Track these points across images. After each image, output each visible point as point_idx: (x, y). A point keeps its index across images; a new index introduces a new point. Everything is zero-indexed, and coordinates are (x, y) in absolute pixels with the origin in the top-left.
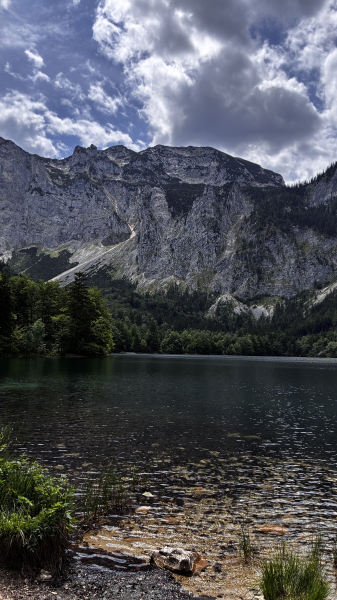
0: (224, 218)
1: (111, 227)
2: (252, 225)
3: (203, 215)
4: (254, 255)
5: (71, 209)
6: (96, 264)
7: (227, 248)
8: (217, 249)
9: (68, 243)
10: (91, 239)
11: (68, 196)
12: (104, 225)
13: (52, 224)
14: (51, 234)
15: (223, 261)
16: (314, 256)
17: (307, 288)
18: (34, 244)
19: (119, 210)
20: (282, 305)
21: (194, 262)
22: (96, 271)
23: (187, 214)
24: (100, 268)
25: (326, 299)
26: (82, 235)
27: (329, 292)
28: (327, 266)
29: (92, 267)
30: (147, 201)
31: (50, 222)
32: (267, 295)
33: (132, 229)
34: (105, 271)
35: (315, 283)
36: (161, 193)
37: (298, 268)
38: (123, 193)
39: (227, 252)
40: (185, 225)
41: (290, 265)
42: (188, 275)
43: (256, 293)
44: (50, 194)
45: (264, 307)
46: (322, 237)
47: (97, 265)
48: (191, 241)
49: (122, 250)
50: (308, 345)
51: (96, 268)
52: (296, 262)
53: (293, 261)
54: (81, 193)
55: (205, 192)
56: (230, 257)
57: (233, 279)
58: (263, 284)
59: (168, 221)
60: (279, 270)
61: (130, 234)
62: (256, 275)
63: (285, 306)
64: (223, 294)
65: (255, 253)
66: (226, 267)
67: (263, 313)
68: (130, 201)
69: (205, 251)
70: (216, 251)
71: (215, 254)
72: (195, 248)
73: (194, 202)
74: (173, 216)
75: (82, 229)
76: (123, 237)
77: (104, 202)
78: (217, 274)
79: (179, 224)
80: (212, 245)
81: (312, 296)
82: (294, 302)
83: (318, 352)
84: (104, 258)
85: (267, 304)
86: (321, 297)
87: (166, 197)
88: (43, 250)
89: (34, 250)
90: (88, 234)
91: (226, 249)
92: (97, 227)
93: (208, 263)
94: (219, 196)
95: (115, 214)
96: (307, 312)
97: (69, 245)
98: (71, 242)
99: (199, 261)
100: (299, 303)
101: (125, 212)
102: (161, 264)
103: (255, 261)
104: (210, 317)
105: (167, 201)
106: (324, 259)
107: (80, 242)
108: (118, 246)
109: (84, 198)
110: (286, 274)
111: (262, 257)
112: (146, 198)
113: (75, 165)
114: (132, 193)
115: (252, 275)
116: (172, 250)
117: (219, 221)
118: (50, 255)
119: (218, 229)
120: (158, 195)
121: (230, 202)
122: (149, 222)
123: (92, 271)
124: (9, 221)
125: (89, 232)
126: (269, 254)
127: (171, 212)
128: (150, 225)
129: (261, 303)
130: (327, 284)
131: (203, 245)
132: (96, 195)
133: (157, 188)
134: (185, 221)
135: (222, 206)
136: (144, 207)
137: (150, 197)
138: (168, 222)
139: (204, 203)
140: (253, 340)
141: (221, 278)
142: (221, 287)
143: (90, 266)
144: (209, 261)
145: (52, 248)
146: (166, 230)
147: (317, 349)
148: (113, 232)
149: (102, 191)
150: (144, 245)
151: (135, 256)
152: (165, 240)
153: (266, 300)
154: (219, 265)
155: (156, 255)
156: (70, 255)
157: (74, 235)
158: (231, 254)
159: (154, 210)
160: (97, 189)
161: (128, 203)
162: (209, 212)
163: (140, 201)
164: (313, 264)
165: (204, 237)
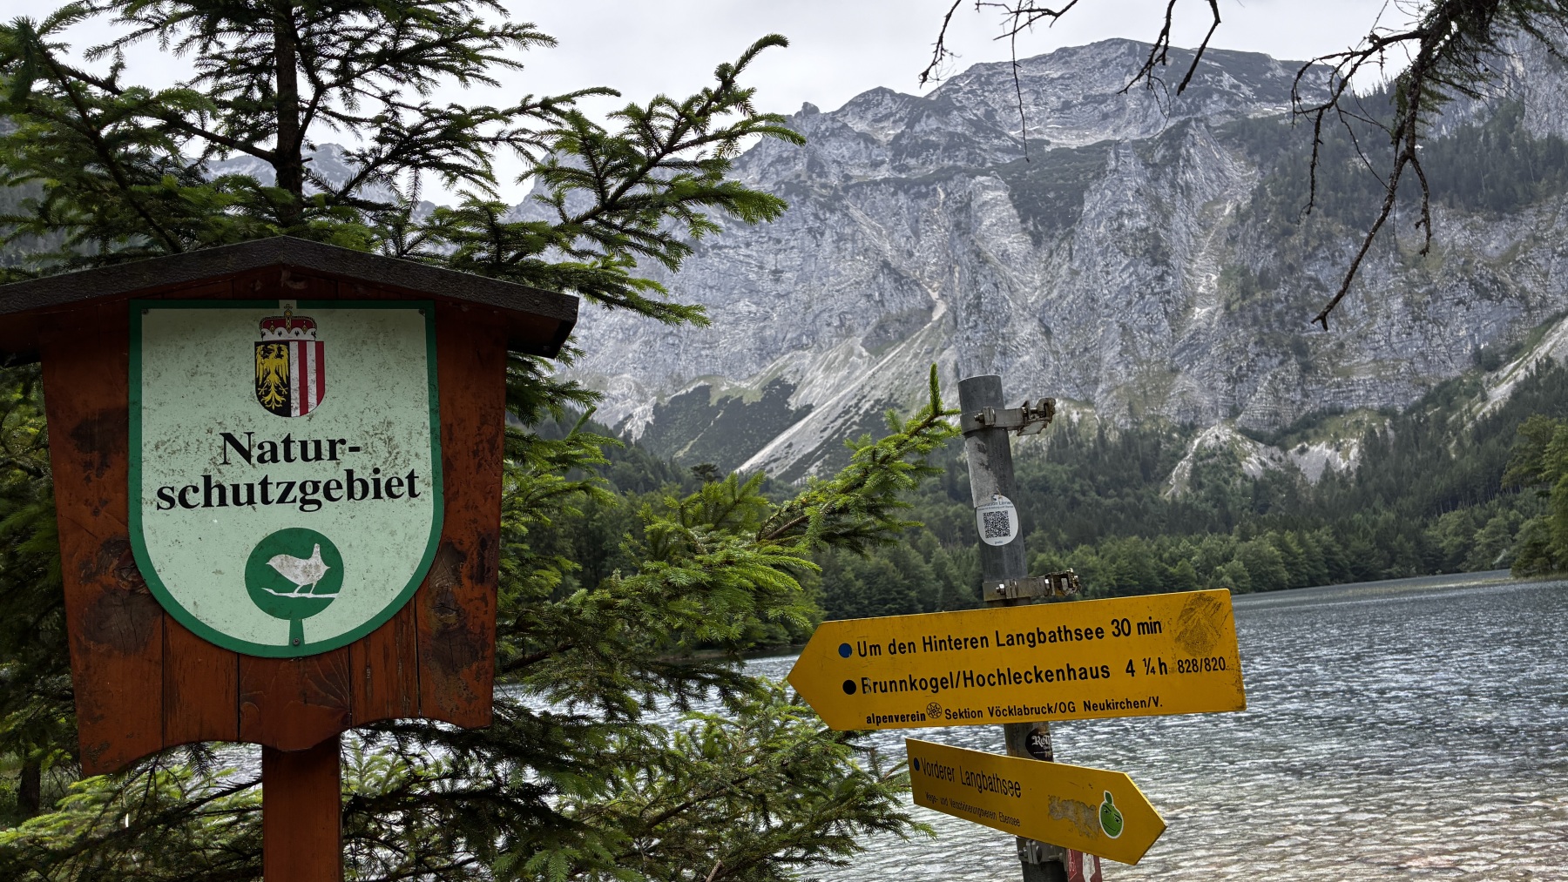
0: (1176, 221)
1: (882, 302)
2: (1259, 226)
3: (1115, 225)
4: (1278, 307)
5: (777, 274)
6: (855, 401)
7: (1198, 300)
8: (1169, 310)
9: (780, 362)
10: (834, 340)
11: (765, 246)
12: (863, 300)
13: (736, 322)
14: (739, 347)
15: (1192, 337)
16: (1462, 280)
17: (1455, 373)
18: (700, 378)
19: (894, 253)
20: (1384, 432)
21: (1110, 355)
22: (857, 419)
23: (1073, 231)
24: (867, 411)
25: (1516, 395)
26: (813, 335)
27: (1521, 374)
28: (1506, 301)
29: (846, 412)
30: (962, 217)
31: (731, 319)
32: (1335, 412)
33: (935, 296)
34: (879, 415)
35: (1477, 355)
36: (996, 188)
37: (1414, 320)
38: (900, 208)
39: (1200, 312)
40: (1071, 259)
41: (1388, 317)
42: (1100, 390)
43: (1299, 410)
44: (720, 248)
45: (1329, 447)
46: (1478, 219)
47: (857, 405)
48: (1093, 300)
49: (916, 355)
50: (1460, 539)
51: (857, 413)
52: (1406, 304)
53: (1397, 304)
54: (794, 231)
55: (1113, 164)
56: (1209, 324)
57: (1228, 381)
58: (1318, 382)
59: (1025, 257)
60: (1360, 337)
61: (931, 307)
62: (1293, 361)
63: (1391, 433)
64: (1206, 429)
65: (1278, 301)
66: (1202, 353)
67: (1328, 462)
68: (921, 225)
69: (1137, 319)
70: (1166, 313)
71: (1165, 323)
72: (1110, 316)
73: (1086, 195)
74: (1037, 241)
75: (809, 319)
76: (914, 320)
77: (854, 241)
78: (1180, 377)
79: (1056, 260)
80: (1153, 299)
81: (1470, 394)
82: (1419, 418)
83: (1495, 554)
84: (872, 384)
85: (1337, 436)
86: (1500, 393)
87: (1011, 197)
88: (724, 388)
89: (704, 392)
90: (826, 329)
91: (1194, 304)
92: (846, 308)
93: (1151, 349)
94: (1155, 165)
95: (886, 264)
96: (1460, 443)
97: (785, 366)
98: (787, 356)
99: (1125, 350)
100: (1432, 419)
101: (911, 254)
102: (1021, 373)
103: (1282, 323)
104: (1174, 495)
105: (1015, 207)
106: (1494, 281)
107: (809, 354)
108: (903, 345)
109: (803, 243)
110: (1382, 343)
111: (1303, 309)
112: (960, 210)
113: (770, 165)
114: (924, 204)
115: (1281, 363)
116: (1048, 333)
117: (1162, 233)
118: (741, 398)
119: (1163, 254)
120: (989, 196)
121: (1189, 176)
122: (974, 271)
123: (846, 421)
124: (635, 333)
125: (829, 325)
126: (1320, 296)
127: (1031, 233)
128: (980, 278)
129: (1318, 437)
130: (1515, 351)
131: (1129, 303)
132: (832, 227)
133: (984, 178)
134: (1071, 249)
135: (1165, 191)
136: (956, 234)
137: (968, 205)
138: (1026, 261)
139: (1114, 193)
140: (1282, 545)
141: (1194, 384)
142: (1197, 410)
143: (840, 410)
144: (1153, 345)
145: (745, 380)
146: (1022, 282)
147: (1489, 546)
148: (889, 313)
149: (846, 215)
150: (968, 333)
151: (951, 365)
152: (1024, 309)
153: (1332, 424)
154: (1181, 350)
155: (1004, 354)
156: (789, 390)
157: (792, 339)
158: (1212, 314)
159: (983, 238)
160: (832, 211)
161: (916, 233)
162: (1131, 215)
163: (947, 221)
164: (1461, 302)
165: (1127, 282)
